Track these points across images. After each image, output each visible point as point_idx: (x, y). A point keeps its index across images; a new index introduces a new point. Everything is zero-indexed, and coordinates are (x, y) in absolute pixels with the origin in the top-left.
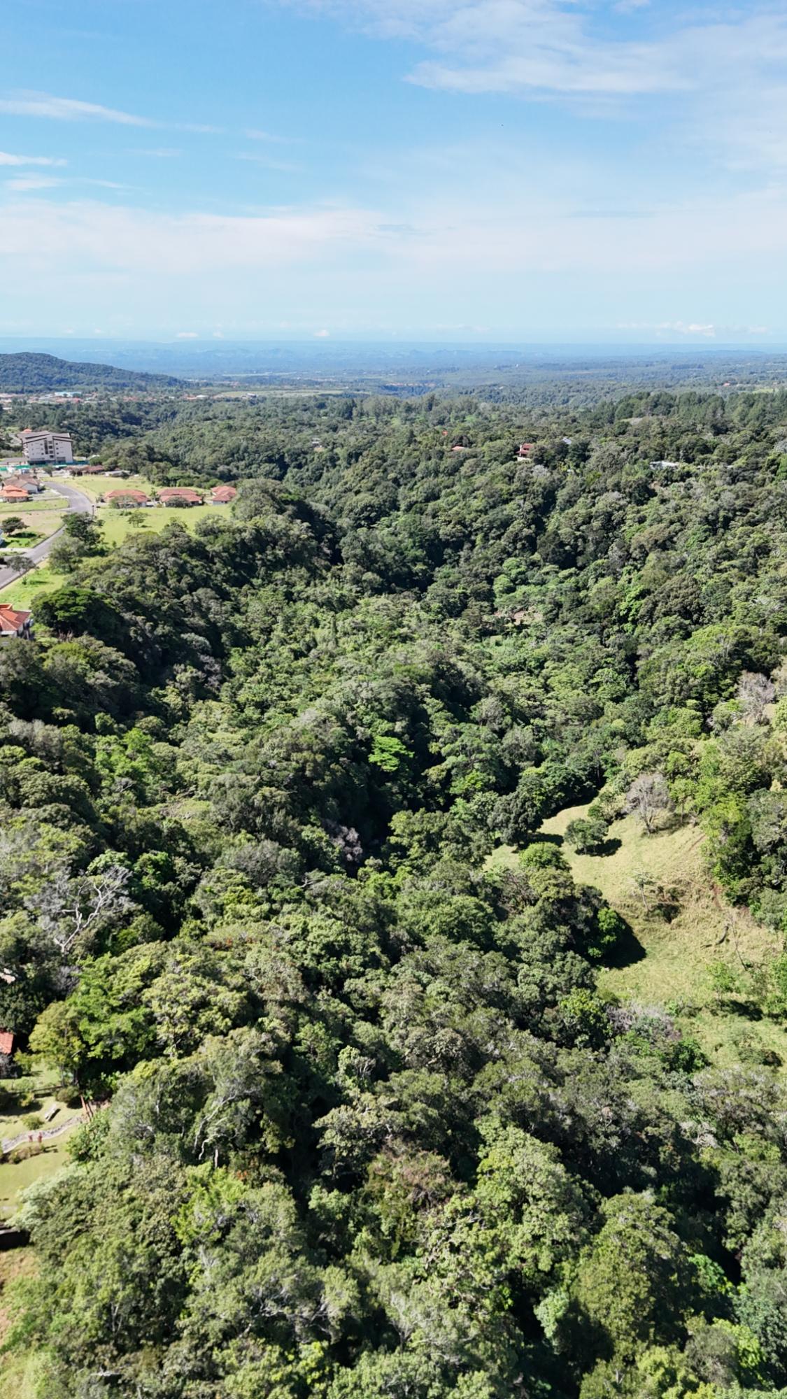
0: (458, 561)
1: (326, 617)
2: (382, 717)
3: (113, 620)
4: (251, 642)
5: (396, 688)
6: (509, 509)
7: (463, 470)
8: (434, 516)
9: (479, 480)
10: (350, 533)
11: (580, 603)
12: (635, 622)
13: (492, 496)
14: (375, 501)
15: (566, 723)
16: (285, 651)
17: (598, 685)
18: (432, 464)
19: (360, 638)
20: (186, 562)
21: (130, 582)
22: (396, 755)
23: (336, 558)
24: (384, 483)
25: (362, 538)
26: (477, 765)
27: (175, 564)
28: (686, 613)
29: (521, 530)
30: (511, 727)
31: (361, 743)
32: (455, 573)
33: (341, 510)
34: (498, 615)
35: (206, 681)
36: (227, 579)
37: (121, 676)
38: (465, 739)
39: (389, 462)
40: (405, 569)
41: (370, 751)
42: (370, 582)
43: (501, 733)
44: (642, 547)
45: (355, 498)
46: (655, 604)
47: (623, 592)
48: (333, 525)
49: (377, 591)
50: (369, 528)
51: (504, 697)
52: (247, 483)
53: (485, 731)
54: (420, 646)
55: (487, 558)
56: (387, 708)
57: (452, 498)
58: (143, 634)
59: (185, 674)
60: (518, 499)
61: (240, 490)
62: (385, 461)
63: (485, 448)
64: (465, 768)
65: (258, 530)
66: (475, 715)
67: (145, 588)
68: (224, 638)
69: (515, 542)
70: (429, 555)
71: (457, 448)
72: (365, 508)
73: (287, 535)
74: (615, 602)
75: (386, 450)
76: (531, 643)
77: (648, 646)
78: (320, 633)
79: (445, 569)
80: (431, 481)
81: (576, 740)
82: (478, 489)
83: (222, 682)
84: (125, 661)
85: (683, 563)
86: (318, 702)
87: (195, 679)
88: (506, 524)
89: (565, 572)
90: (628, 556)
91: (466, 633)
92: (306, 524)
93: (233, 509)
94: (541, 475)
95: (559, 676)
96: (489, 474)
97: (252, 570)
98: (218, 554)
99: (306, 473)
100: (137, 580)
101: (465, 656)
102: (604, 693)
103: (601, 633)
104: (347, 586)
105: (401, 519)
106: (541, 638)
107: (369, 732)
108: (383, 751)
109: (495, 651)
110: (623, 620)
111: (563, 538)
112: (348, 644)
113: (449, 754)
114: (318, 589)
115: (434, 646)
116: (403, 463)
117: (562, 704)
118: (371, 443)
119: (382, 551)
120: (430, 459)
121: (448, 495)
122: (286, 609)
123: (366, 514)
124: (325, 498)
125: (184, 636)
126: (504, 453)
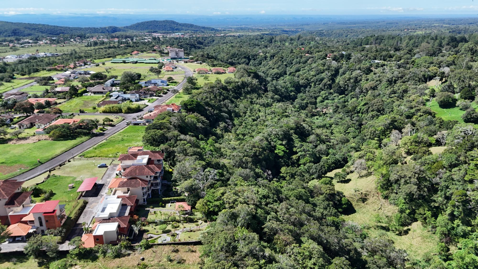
0: (305, 92)
1: (262, 109)
2: (279, 140)
3: (203, 109)
4: (240, 116)
5: (284, 131)
6: (323, 75)
7: (308, 62)
8: (298, 77)
9: (314, 65)
10: (271, 83)
11: (345, 106)
12: (362, 113)
13: (318, 71)
14: (279, 72)
15: (337, 144)
16: (250, 119)
17: (349, 133)
18: (298, 60)
19: (273, 116)
20: (222, 92)
21: (207, 98)
22: (283, 151)
23: (266, 90)
24: (282, 66)
25: (274, 84)
26: (308, 155)
27: (219, 92)
28: (379, 111)
29: (327, 82)
30: (319, 144)
31: (272, 147)
32: (304, 96)
33: (268, 74)
34: (318, 110)
35: (228, 127)
36: (233, 97)
37: (205, 124)
38: (304, 147)
39: (284, 59)
40: (288, 94)
41: (275, 149)
42: (276, 98)
43: (316, 146)
44: (367, 89)
45: (272, 71)
46: (369, 108)
47: (359, 104)
48: (265, 80)
49: (279, 101)
50: (277, 80)
51: (318, 135)
52: (239, 66)
53: (311, 145)
54: (292, 118)
55: (315, 91)
56: (281, 137)
57: (304, 71)
58: (211, 113)
59: (222, 125)
60: (326, 72)
61: (237, 69)
62: (283, 58)
63: (316, 55)
64: (304, 156)
65: (243, 82)
66: (308, 140)
67: (211, 100)
68: (233, 115)
69: (325, 86)
70: (296, 90)
71: (307, 55)
72: (275, 74)
73: (251, 84)
74: (356, 106)
75: (283, 55)
76: (328, 119)
77: (366, 121)
78: (261, 114)
79: (301, 94)
80: (298, 65)
81: (340, 149)
82: (313, 68)
83: (232, 127)
84: (206, 121)
85: (380, 94)
86: (260, 134)
87: (225, 126)
88: (322, 80)
89: (341, 96)
90: (362, 92)
91: (307, 115)
92: (257, 80)
93: (235, 75)
94: (334, 64)
95: (336, 129)
96: (317, 63)
97: (241, 94)
98: (231, 89)
99: (256, 62)
100: (209, 97)
101: (306, 122)
102: (350, 135)
103: (351, 116)
104: (269, 100)
105: (287, 78)
106: (331, 117)
107: (275, 144)
108: (279, 150)
109: (316, 121)
110: (358, 112)
111: (341, 85)
112: (269, 117)
113: (299, 152)
114: (260, 101)
115: (296, 119)
116: (289, 59)
117: (337, 138)
118: (278, 52)
119: (281, 88)
120: (297, 58)
121: (303, 70)
122: (251, 106)
123: (276, 76)
124: (263, 70)
125: (222, 114)
126: (322, 56)
